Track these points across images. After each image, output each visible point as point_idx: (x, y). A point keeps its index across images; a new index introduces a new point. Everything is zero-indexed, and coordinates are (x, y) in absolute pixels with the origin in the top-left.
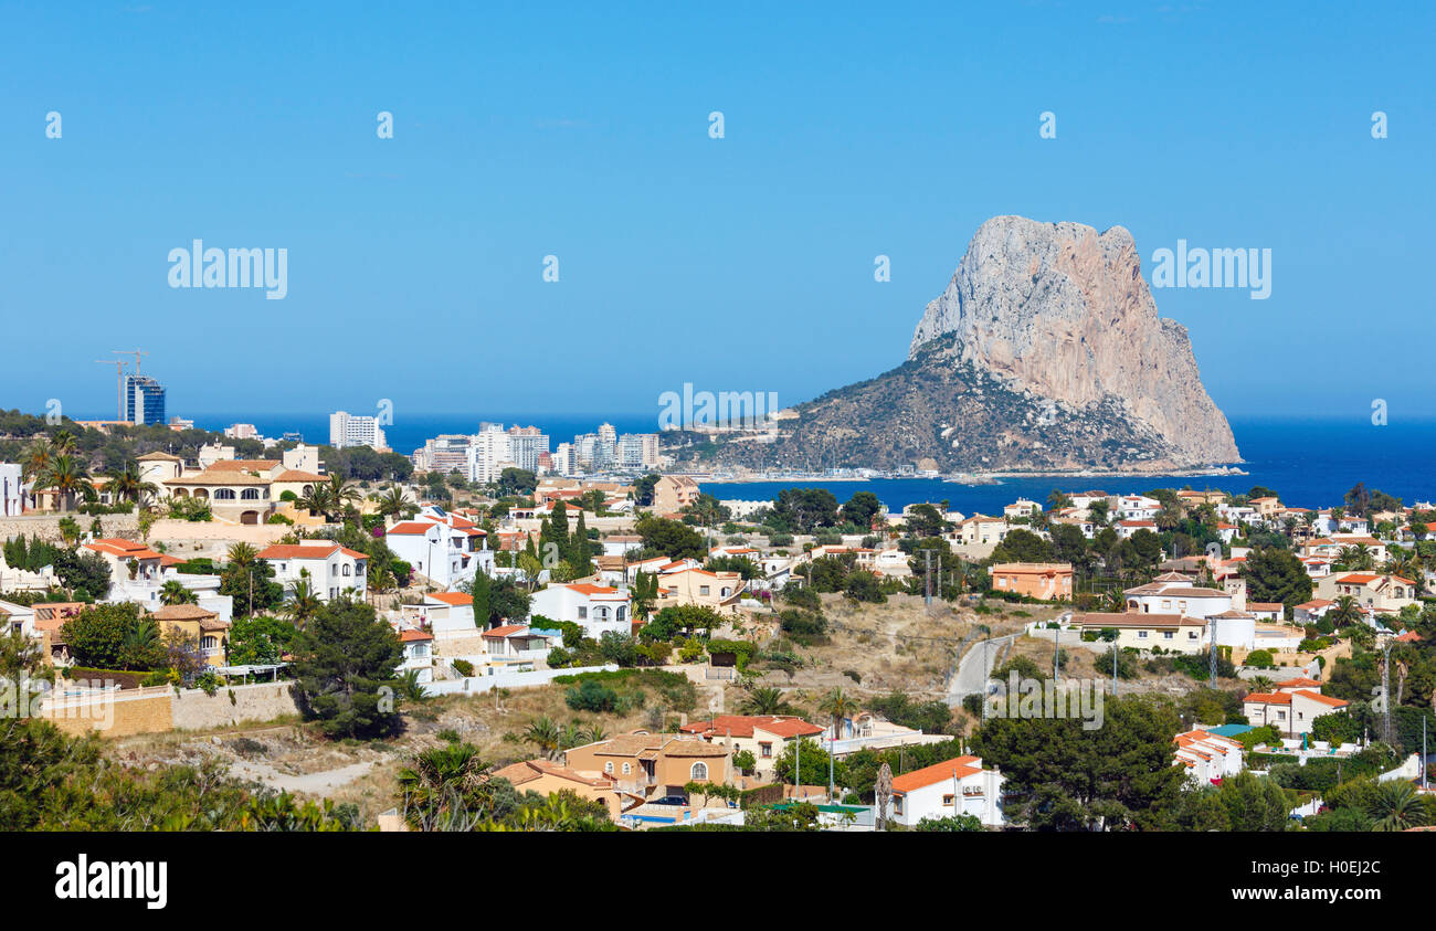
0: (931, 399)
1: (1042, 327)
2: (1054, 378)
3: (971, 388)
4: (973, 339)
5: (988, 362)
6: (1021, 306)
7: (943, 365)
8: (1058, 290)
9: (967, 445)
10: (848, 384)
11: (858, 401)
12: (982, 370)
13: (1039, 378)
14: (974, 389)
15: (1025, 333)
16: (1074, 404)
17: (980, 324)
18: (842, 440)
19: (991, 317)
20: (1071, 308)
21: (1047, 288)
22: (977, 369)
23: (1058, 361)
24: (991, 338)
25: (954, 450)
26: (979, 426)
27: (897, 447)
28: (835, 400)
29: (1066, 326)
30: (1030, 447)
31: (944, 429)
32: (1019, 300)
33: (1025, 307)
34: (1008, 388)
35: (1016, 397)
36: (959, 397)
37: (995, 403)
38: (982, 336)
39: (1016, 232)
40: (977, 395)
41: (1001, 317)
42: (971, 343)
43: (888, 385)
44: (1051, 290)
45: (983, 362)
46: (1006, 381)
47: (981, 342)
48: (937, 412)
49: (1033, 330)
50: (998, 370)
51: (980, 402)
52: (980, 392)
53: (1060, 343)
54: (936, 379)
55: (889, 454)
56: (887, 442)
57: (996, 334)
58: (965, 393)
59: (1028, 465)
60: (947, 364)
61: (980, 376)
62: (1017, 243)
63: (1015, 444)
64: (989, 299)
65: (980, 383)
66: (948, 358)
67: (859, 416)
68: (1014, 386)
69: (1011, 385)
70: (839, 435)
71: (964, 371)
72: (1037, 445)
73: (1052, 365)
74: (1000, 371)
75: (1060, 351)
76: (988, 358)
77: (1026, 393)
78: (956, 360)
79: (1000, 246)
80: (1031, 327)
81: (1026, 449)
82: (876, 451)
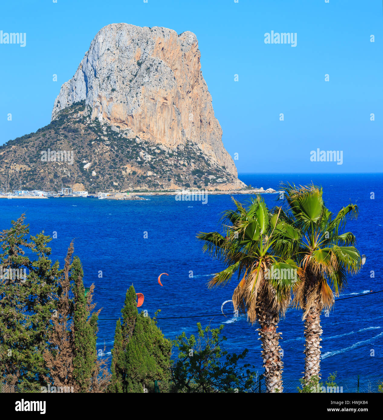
0: (73, 144)
1: (147, 95)
2: (155, 129)
3: (100, 136)
4: (98, 104)
5: (109, 118)
6: (131, 81)
7: (79, 122)
8: (156, 70)
9: (102, 174)
10: (20, 136)
11: (26, 147)
12: (105, 124)
13: (145, 129)
14: (102, 137)
15: (135, 99)
16: (169, 146)
17: (103, 94)
18: (20, 172)
19: (111, 89)
20: (166, 81)
21: (149, 68)
22: (102, 124)
23: (158, 117)
24: (111, 103)
25: (93, 178)
26: (108, 162)
27: (56, 176)
28: (13, 147)
29: (163, 93)
30: (145, 175)
31: (85, 164)
32: (129, 77)
33: (134, 81)
34: (124, 136)
35: (130, 142)
36: (93, 143)
37: (117, 146)
38: (105, 102)
39: (124, 33)
40: (105, 141)
41: (118, 88)
42: (97, 107)
43: (44, 135)
44: (151, 69)
45: (106, 119)
46: (122, 131)
47: (104, 106)
48: (79, 152)
49: (140, 97)
50: (116, 124)
51: (107, 145)
52: (106, 139)
53: (159, 105)
54: (75, 131)
55: (51, 181)
56: (49, 173)
57: (115, 100)
58: (96, 140)
59: (145, 187)
60: (82, 121)
61: (104, 128)
62: (126, 40)
63: (134, 173)
64: (108, 77)
65: (105, 133)
66: (82, 117)
67: (28, 156)
68: (128, 135)
69: (126, 134)
70: (18, 169)
71: (94, 125)
72: (150, 173)
73: (154, 120)
74: (118, 125)
75: (159, 110)
76: (109, 116)
77: (137, 139)
78: (88, 119)
79: (114, 43)
80: (139, 95)
81: (142, 176)
82: (42, 179)
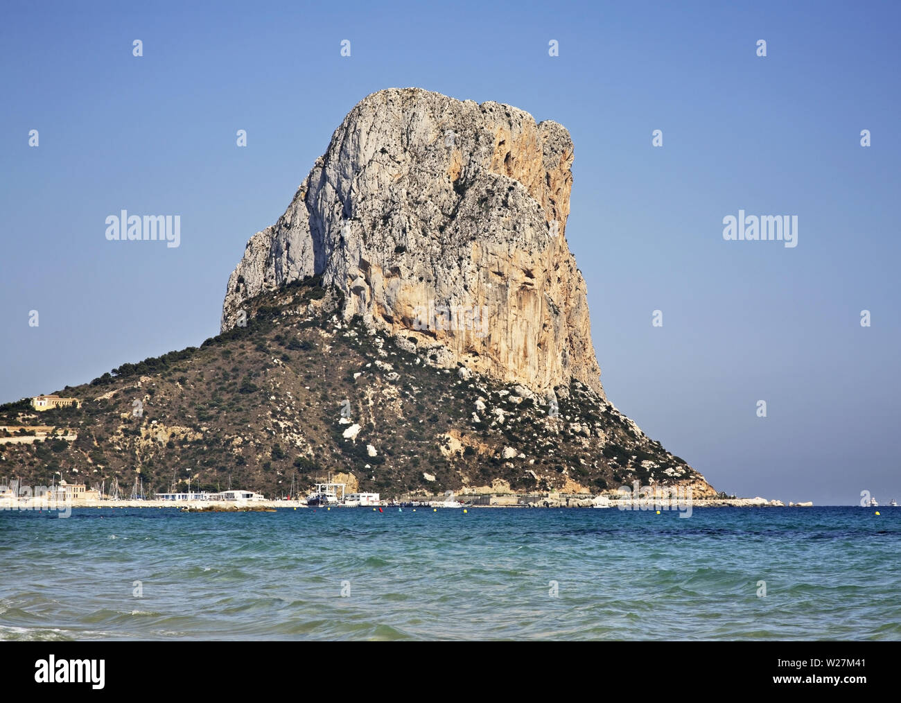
0: (308, 377)
1: (484, 263)
2: (503, 347)
3: (372, 360)
4: (360, 282)
5: (389, 319)
6: (442, 229)
7: (313, 324)
8: (505, 204)
9: (390, 453)
11: (182, 381)
12: (381, 333)
13: (478, 347)
14: (378, 363)
15: (455, 271)
17: (373, 257)
18: (170, 445)
19: (393, 246)
20: (529, 232)
21: (486, 199)
22: (374, 332)
23: (511, 317)
24: (394, 280)
25: (372, 460)
26: (401, 422)
27: (277, 455)
28: (143, 379)
29: (522, 258)
30: (498, 457)
31: (347, 426)
32: (438, 219)
33: (449, 230)
34: (429, 362)
35: (444, 376)
36: (357, 375)
37: (415, 384)
38: (377, 276)
39: (423, 113)
40: (386, 372)
41: (411, 245)
42: (357, 291)
43: (226, 354)
44: (493, 202)
45: (381, 319)
46: (424, 351)
47: (378, 289)
48: (325, 398)
49: (469, 267)
50: (406, 333)
51: (392, 383)
52: (388, 367)
53: (513, 288)
54: (307, 346)
55: (267, 468)
56: (259, 447)
57: (405, 273)
58: (363, 368)
60: (322, 321)
61: (380, 342)
62: (425, 129)
63: (469, 451)
64: (386, 218)
65: (383, 353)
66: (318, 314)
67: (191, 405)
68: (439, 359)
69: (434, 357)
70: (163, 437)
71: (352, 333)
72: (510, 452)
73: (501, 324)
74: (412, 334)
75: (513, 300)
76: (391, 313)
77: (462, 370)
78: (335, 318)
79: (396, 135)
80: (465, 263)
81: (493, 460)
82: (241, 461)
